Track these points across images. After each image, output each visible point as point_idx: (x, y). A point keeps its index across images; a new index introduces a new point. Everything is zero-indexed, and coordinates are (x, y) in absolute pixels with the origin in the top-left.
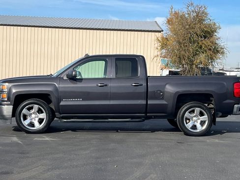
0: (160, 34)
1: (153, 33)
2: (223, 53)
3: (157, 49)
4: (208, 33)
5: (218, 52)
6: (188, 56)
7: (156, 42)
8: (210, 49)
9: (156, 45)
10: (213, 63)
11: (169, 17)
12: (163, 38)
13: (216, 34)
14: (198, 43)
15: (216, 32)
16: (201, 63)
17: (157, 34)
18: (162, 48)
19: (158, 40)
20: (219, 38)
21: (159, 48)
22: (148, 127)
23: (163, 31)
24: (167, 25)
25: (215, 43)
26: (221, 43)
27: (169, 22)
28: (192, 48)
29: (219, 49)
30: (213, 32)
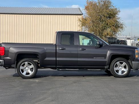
0: (81, 16)
1: (76, 16)
2: (122, 28)
3: (79, 26)
4: (112, 15)
5: (119, 27)
6: (99, 30)
7: (78, 22)
8: (113, 26)
9: (79, 24)
10: (116, 34)
11: (86, 5)
12: (83, 19)
13: (117, 15)
14: (106, 22)
15: (117, 14)
16: (108, 35)
17: (79, 16)
18: (83, 25)
19: (80, 20)
20: (119, 18)
21: (81, 25)
22: (61, 74)
23: (83, 14)
24: (85, 10)
25: (117, 22)
26: (121, 21)
27: (87, 8)
28: (101, 25)
29: (119, 25)
30: (115, 14)
